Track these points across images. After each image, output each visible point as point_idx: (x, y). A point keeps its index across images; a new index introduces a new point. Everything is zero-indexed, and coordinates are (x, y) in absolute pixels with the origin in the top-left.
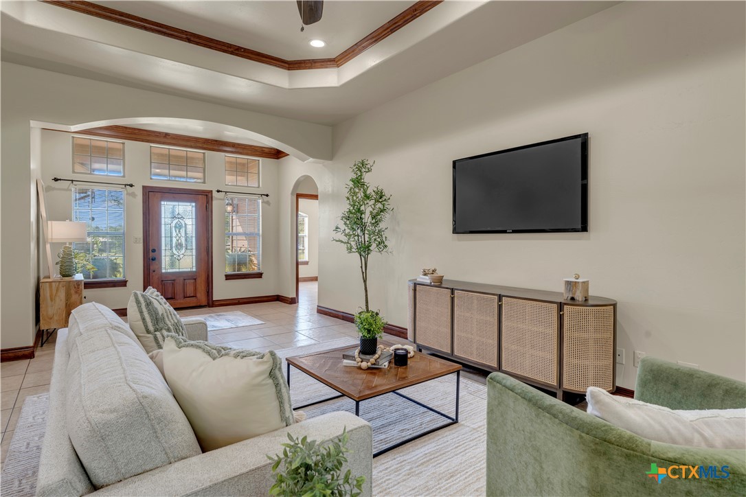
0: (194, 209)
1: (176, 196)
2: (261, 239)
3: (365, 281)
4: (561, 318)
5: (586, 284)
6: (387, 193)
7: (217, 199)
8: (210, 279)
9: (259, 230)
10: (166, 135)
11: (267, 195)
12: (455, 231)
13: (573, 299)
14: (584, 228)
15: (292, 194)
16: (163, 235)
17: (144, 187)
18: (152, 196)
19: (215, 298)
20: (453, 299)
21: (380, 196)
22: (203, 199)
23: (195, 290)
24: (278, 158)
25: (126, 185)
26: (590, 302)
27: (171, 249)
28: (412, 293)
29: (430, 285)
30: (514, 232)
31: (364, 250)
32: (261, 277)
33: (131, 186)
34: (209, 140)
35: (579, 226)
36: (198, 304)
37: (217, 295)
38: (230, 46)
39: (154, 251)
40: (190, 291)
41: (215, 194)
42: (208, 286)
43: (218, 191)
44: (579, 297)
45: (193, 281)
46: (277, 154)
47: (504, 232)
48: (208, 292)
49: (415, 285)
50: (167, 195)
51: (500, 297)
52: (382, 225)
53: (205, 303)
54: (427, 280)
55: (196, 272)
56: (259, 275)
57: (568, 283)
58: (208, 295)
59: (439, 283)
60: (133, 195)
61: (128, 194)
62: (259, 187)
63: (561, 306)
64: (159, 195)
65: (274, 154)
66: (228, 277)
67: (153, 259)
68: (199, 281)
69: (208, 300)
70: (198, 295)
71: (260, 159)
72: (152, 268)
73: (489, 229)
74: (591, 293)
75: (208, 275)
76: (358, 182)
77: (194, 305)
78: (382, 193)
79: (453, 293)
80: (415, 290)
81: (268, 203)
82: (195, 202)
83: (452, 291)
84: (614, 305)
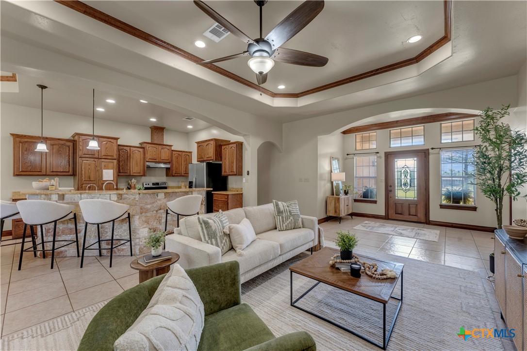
0: (416, 162)
1: (404, 155)
7: (433, 154)
8: (428, 206)
10: (397, 122)
16: (396, 178)
17: (385, 153)
18: (390, 156)
22: (422, 155)
23: (416, 211)
27: (401, 186)
32: (476, 211)
33: (378, 153)
34: (426, 117)
36: (419, 221)
37: (432, 218)
39: (391, 186)
40: (413, 211)
41: (431, 151)
42: (426, 210)
43: (432, 149)
45: (415, 206)
48: (426, 215)
53: (423, 221)
55: (417, 200)
56: (474, 209)
58: (426, 217)
60: (379, 158)
62: (474, 140)
64: (394, 156)
66: (442, 207)
67: (391, 191)
68: (419, 206)
69: (426, 220)
70: (419, 215)
71: (475, 118)
72: (390, 196)
75: (426, 204)
77: (416, 221)
82: (417, 157)
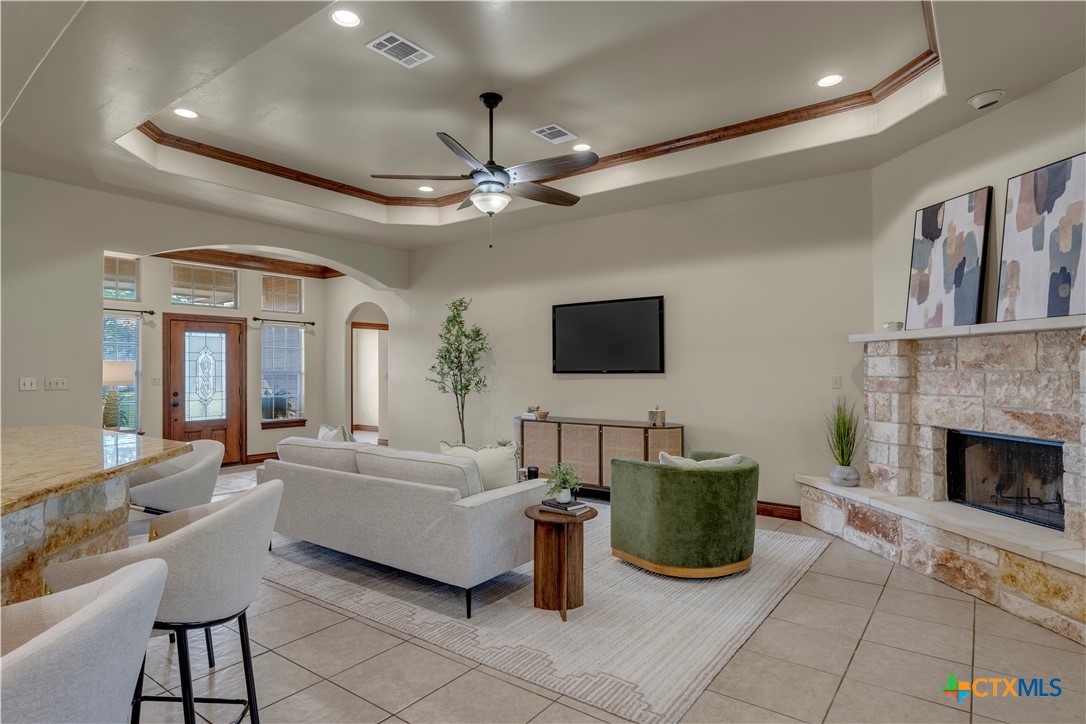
0: (224, 341)
1: (202, 325)
2: (303, 377)
3: (462, 422)
4: (646, 439)
5: (663, 413)
6: (484, 333)
7: (252, 328)
8: (244, 429)
9: (300, 366)
11: (313, 324)
12: (555, 371)
13: (654, 424)
14: (662, 370)
15: (347, 323)
16: (187, 374)
17: (164, 314)
18: (176, 325)
19: (250, 452)
20: (559, 431)
21: (477, 334)
22: (236, 330)
24: (325, 278)
25: (142, 312)
26: (666, 426)
27: (197, 391)
28: (519, 429)
29: (536, 421)
30: (609, 372)
31: (461, 390)
32: (304, 425)
33: (150, 313)
34: (244, 255)
35: (658, 369)
37: (252, 449)
38: (335, 184)
39: (176, 394)
41: (251, 323)
42: (242, 437)
43: (255, 319)
44: (659, 424)
45: (223, 432)
46: (324, 273)
47: (600, 372)
48: (241, 446)
49: (523, 421)
50: (192, 324)
51: (601, 427)
52: (477, 364)
53: (237, 459)
54: (532, 416)
55: (225, 420)
56: (302, 423)
57: (651, 413)
58: (241, 449)
59: (544, 418)
60: (151, 324)
61: (144, 323)
62: (300, 312)
63: (646, 430)
64: (182, 324)
65: (321, 273)
66: (265, 426)
67: (175, 405)
68: (230, 430)
69: (241, 455)
71: (303, 279)
72: (173, 415)
73: (587, 369)
74: (667, 421)
75: (241, 424)
76: (455, 320)
78: (478, 331)
79: (559, 426)
80: (522, 426)
81: (312, 333)
82: (226, 332)
83: (559, 424)
84: (682, 428)
